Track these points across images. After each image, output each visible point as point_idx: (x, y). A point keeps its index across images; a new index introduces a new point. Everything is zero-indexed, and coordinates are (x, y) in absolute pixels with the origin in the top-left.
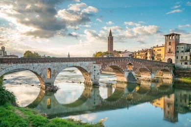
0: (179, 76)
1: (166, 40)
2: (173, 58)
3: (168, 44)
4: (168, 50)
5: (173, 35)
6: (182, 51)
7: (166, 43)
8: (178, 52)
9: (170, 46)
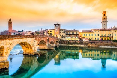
0: (62, 44)
3: (56, 29)
5: (58, 24)
6: (62, 32)
7: (55, 28)
9: (57, 30)
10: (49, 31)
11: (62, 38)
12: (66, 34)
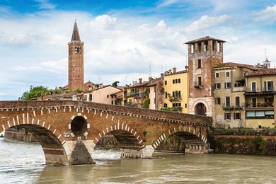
1: (191, 56)
2: (208, 102)
3: (195, 66)
4: (195, 80)
6: (229, 85)
8: (219, 86)
9: (200, 71)
10: (169, 79)
11: (228, 116)
12: (247, 95)
